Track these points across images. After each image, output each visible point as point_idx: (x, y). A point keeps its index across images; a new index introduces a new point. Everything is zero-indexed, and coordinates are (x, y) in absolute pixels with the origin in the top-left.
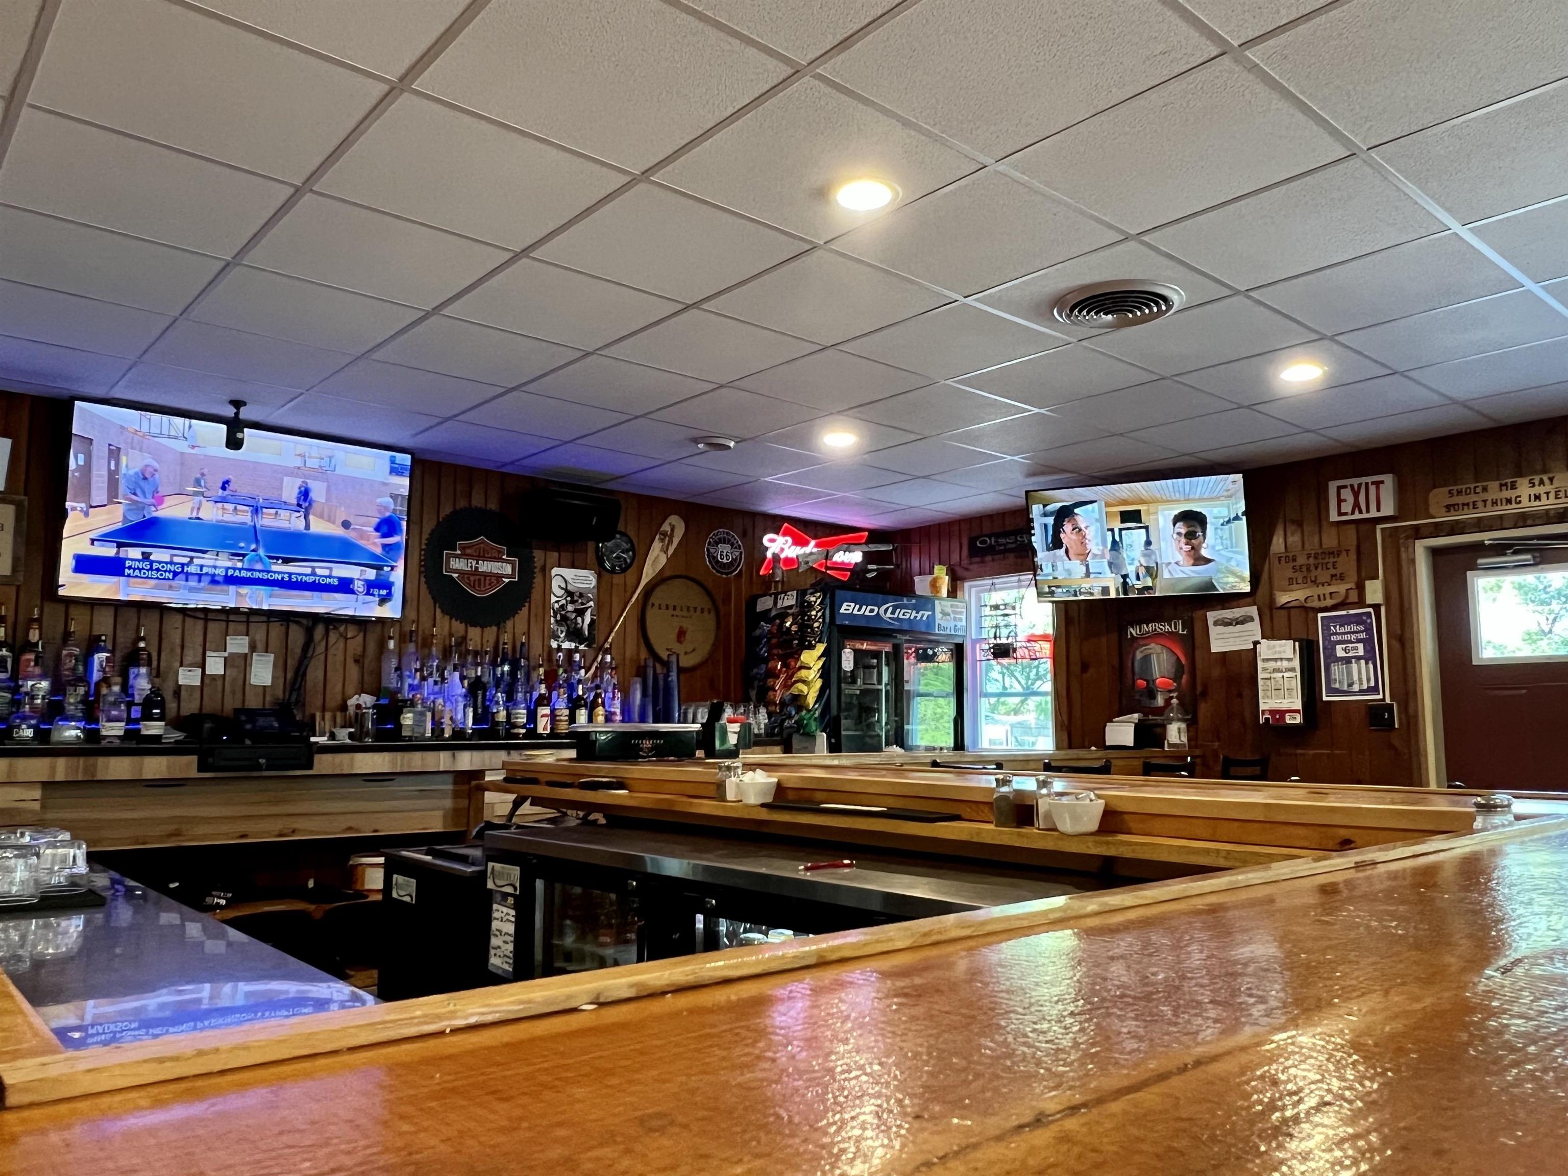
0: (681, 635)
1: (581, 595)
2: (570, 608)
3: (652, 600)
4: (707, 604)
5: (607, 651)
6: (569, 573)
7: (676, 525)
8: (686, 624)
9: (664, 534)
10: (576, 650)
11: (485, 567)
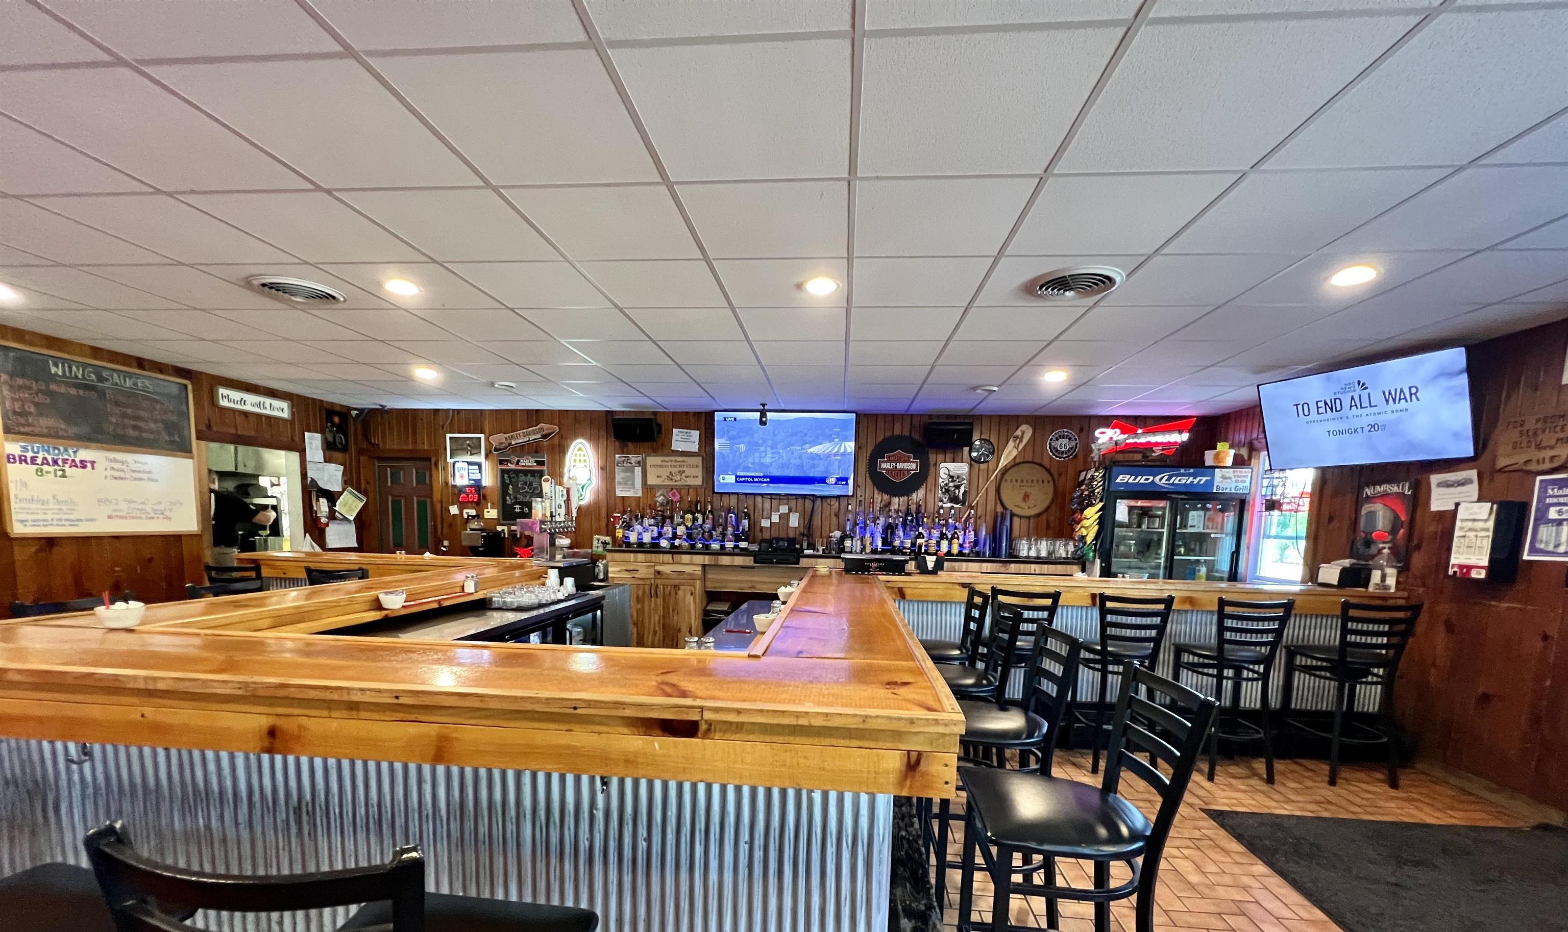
0: (1026, 497)
1: (958, 477)
2: (951, 484)
3: (1006, 477)
4: (1047, 476)
5: (972, 508)
6: (951, 466)
7: (1026, 431)
8: (1029, 490)
9: (1016, 437)
10: (952, 508)
11: (900, 466)
